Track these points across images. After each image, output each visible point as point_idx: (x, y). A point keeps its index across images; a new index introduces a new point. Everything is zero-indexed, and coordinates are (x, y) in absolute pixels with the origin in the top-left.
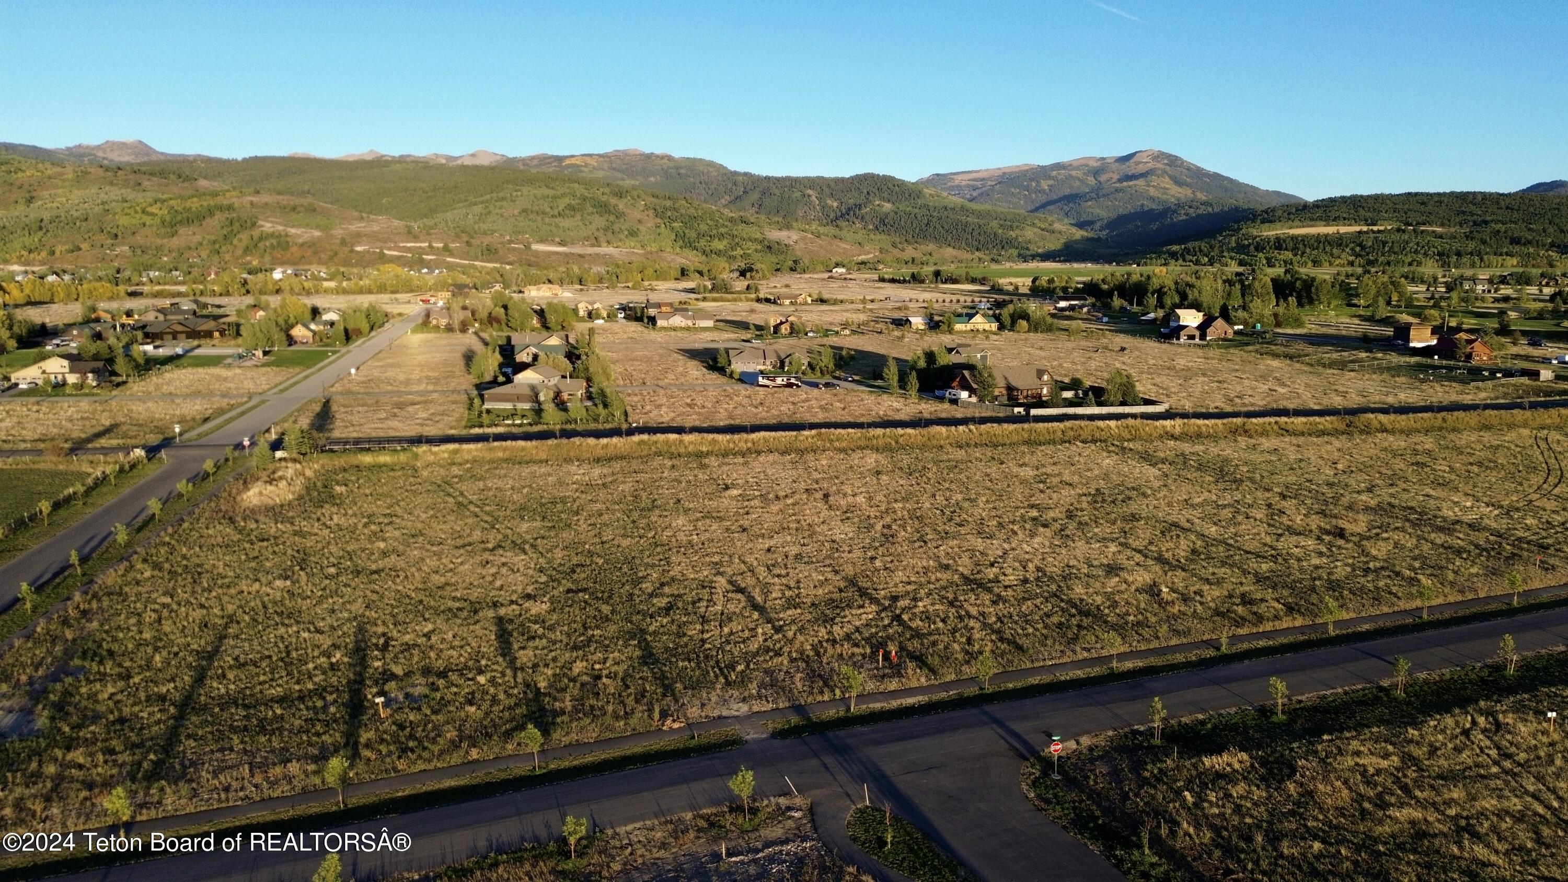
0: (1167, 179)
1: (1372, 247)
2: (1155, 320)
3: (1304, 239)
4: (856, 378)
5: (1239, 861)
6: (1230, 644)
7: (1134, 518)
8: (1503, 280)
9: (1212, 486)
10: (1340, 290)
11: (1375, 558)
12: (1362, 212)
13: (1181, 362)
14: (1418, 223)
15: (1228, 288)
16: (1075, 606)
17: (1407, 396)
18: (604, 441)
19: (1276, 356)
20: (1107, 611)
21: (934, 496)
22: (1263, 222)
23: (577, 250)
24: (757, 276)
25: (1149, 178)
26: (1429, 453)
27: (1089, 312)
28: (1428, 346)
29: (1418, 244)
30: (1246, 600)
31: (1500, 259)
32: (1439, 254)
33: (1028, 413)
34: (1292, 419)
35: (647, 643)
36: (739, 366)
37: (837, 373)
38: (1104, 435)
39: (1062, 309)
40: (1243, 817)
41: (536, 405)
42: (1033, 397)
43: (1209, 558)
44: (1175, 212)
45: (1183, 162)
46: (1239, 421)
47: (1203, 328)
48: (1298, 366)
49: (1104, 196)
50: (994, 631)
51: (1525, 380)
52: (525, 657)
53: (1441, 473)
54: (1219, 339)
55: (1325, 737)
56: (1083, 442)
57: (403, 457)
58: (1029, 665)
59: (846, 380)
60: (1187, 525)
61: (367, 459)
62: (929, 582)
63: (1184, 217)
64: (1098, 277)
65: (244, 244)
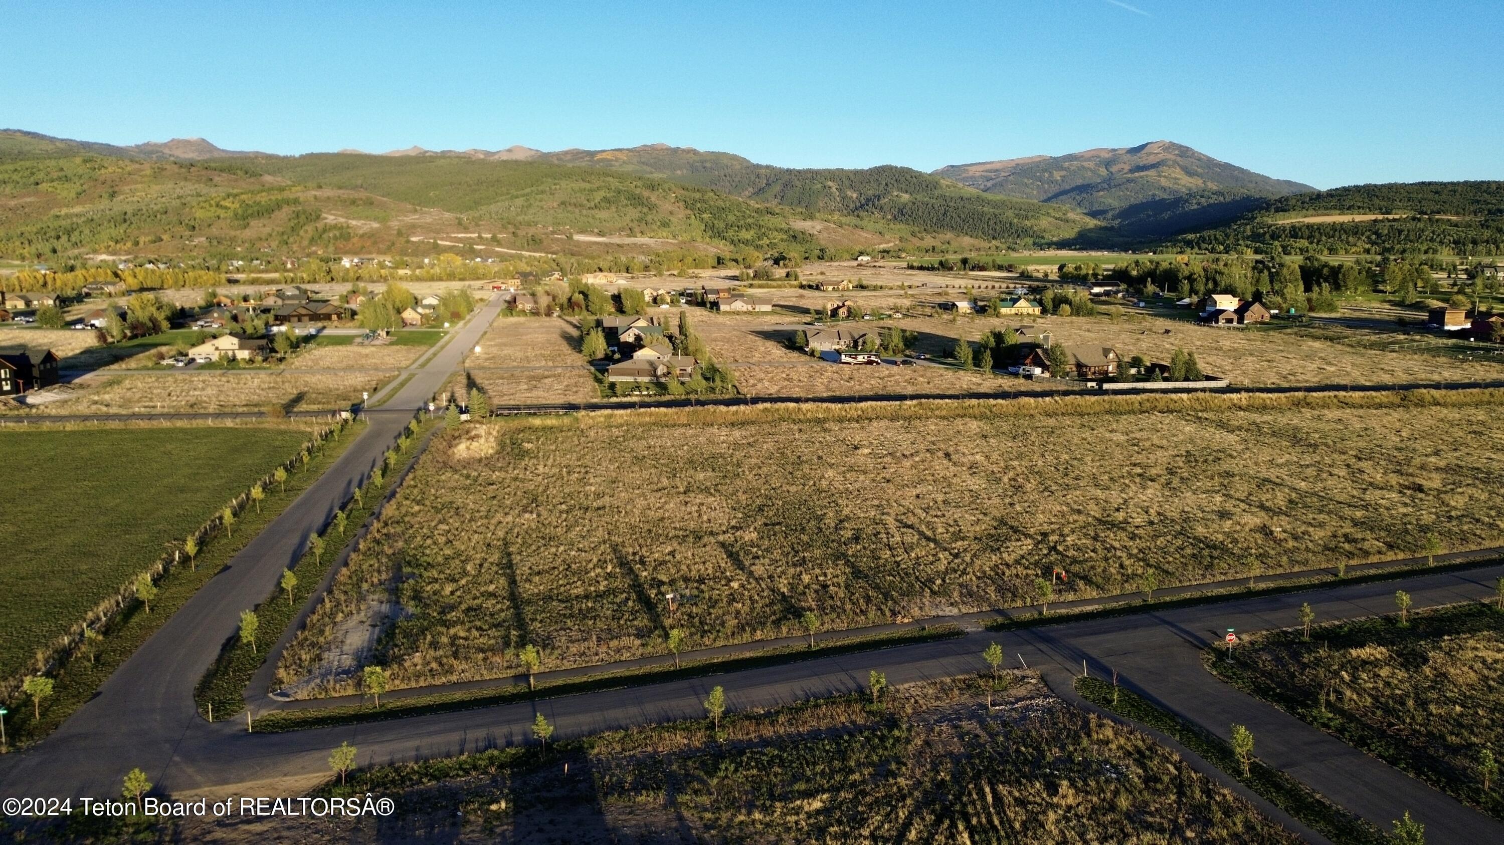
0: (1178, 170)
1: (1388, 235)
2: (1190, 305)
3: (1320, 228)
4: (928, 356)
5: (1398, 718)
6: (1346, 572)
7: (1228, 474)
9: (1290, 450)
10: (1367, 277)
11: (1455, 508)
12: (1376, 201)
13: (1226, 344)
14: (1432, 212)
15: (1256, 274)
16: (1201, 541)
17: (1451, 374)
18: (734, 408)
19: (1316, 338)
20: (1230, 546)
22: (1277, 211)
23: (616, 240)
24: (790, 264)
25: (1160, 169)
26: (1483, 423)
27: (1124, 297)
28: (1463, 330)
29: (1433, 232)
30: (1347, 538)
32: (1455, 242)
33: (1101, 387)
34: (1350, 393)
35: (852, 564)
36: (819, 345)
37: (907, 352)
38: (1177, 406)
39: (1097, 295)
40: (1393, 689)
41: (654, 379)
42: (1100, 373)
43: (1305, 506)
44: (1186, 201)
45: (1194, 152)
46: (1300, 394)
47: (1240, 312)
48: (1340, 347)
49: (1115, 186)
50: (1140, 560)
52: (759, 569)
54: (1256, 323)
55: (1446, 637)
56: (1160, 412)
57: (567, 420)
58: (1178, 584)
59: (919, 358)
60: (1278, 481)
61: (537, 422)
62: (1069, 523)
63: (1196, 207)
64: (1123, 265)
65: (309, 235)
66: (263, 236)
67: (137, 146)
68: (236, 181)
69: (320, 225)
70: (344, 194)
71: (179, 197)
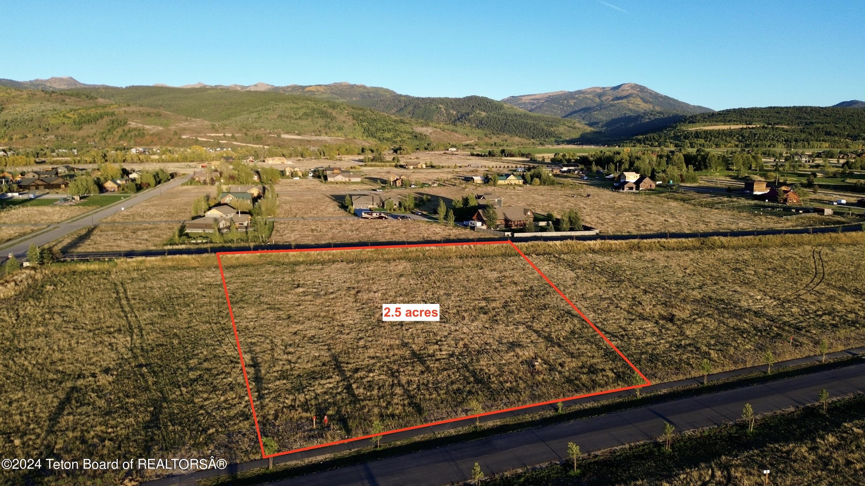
0: (639, 99)
2: (613, 178)
3: (711, 133)
7: (545, 307)
8: (819, 155)
9: (604, 285)
10: (723, 161)
11: (687, 337)
12: (744, 118)
13: (619, 203)
15: (660, 160)
16: (475, 375)
17: (744, 225)
19: (676, 199)
20: (493, 379)
21: (426, 292)
22: (689, 123)
23: (307, 138)
24: (403, 152)
25: (629, 99)
26: (745, 262)
27: (578, 173)
28: (763, 194)
29: (774, 135)
30: (591, 370)
31: (819, 143)
32: (785, 141)
33: (513, 235)
34: (669, 240)
36: (360, 205)
38: (551, 250)
39: (564, 172)
42: (521, 225)
43: (580, 337)
44: (643, 117)
45: (648, 90)
46: (636, 241)
47: (638, 183)
48: (687, 205)
49: (604, 108)
50: (409, 397)
51: (816, 215)
53: (748, 276)
54: (646, 189)
56: (537, 255)
58: (420, 426)
59: (417, 214)
60: (576, 313)
61: (83, 266)
63: (648, 120)
65: (119, 134)
66: (91, 135)
67: (31, 82)
68: (79, 101)
69: (126, 128)
70: (143, 109)
71: (43, 111)
